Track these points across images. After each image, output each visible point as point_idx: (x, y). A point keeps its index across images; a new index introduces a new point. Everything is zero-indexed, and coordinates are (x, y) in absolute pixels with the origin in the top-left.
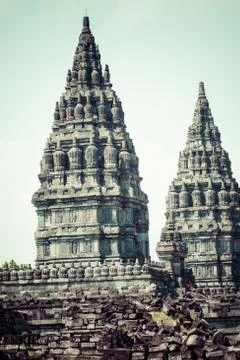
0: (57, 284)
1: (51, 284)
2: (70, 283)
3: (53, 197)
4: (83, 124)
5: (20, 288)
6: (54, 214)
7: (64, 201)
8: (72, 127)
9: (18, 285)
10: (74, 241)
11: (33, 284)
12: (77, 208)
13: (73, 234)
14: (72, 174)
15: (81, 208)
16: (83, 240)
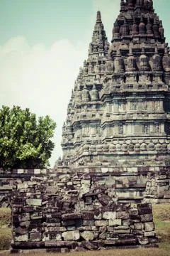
0: (147, 155)
1: (143, 155)
2: (157, 155)
3: (130, 90)
4: (146, 38)
5: (118, 157)
6: (129, 103)
7: (139, 94)
8: (138, 39)
9: (116, 155)
10: (146, 123)
11: (128, 155)
12: (148, 100)
13: (146, 118)
14: (144, 74)
15: (151, 100)
16: (153, 123)
